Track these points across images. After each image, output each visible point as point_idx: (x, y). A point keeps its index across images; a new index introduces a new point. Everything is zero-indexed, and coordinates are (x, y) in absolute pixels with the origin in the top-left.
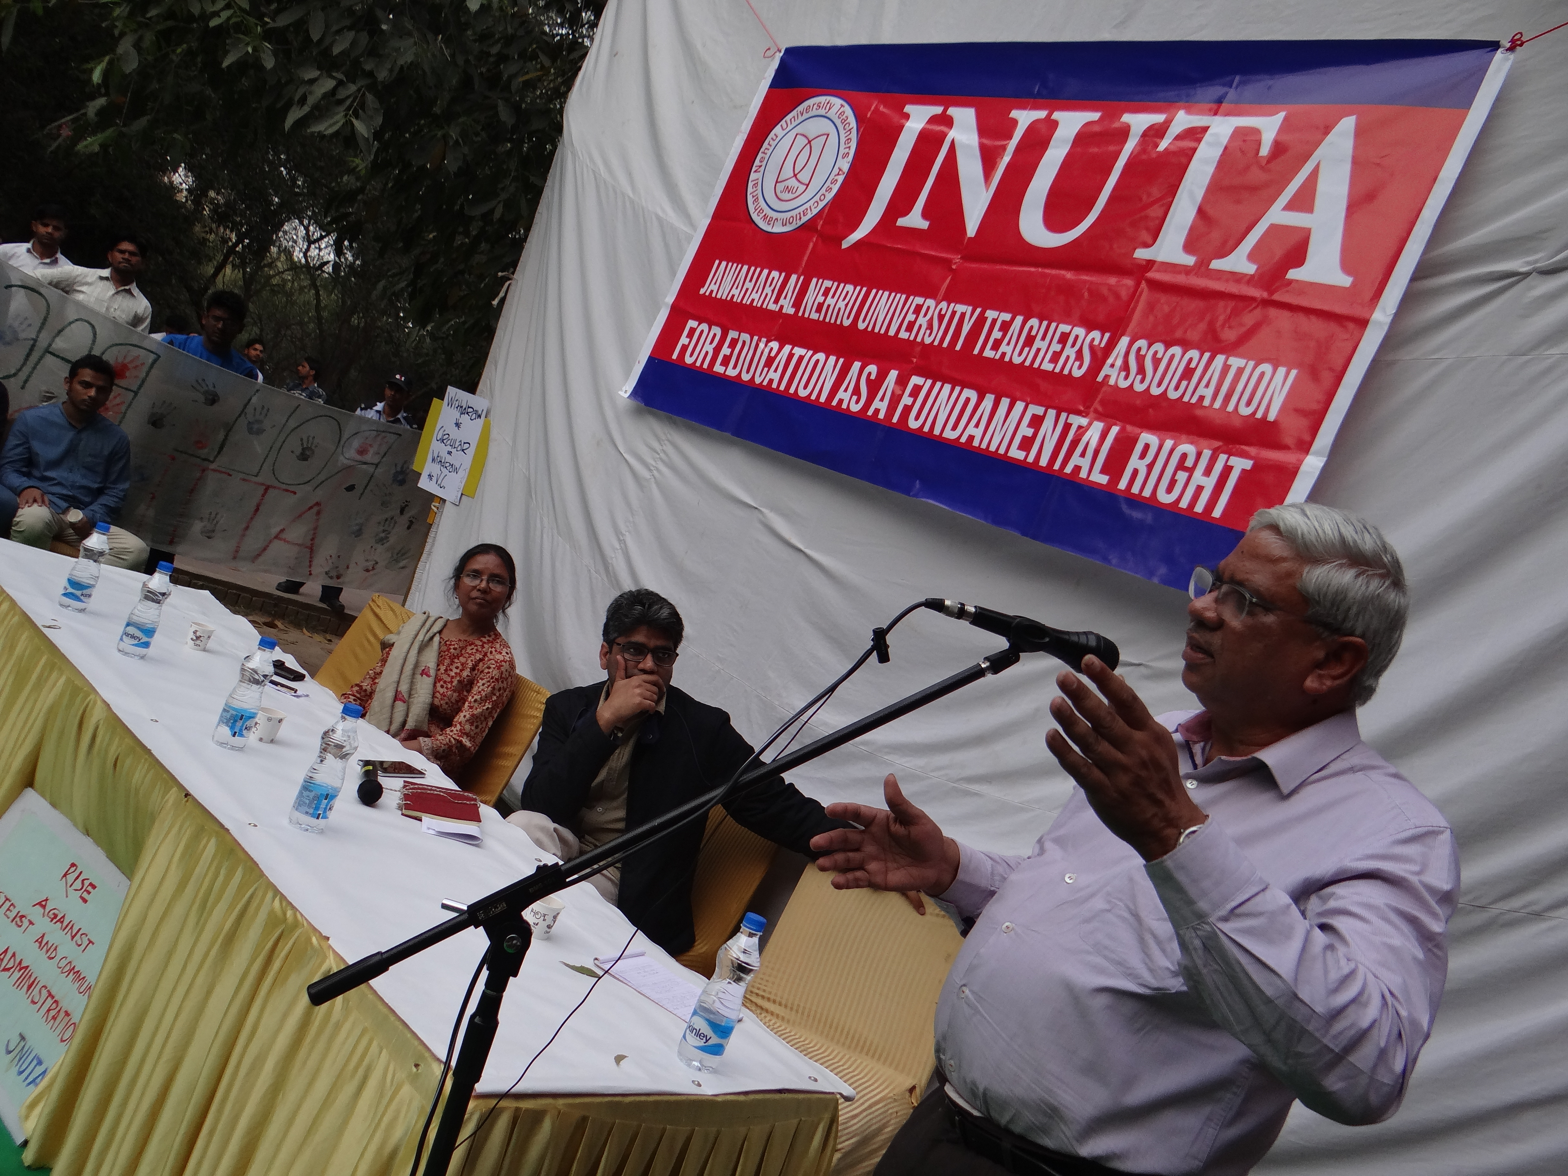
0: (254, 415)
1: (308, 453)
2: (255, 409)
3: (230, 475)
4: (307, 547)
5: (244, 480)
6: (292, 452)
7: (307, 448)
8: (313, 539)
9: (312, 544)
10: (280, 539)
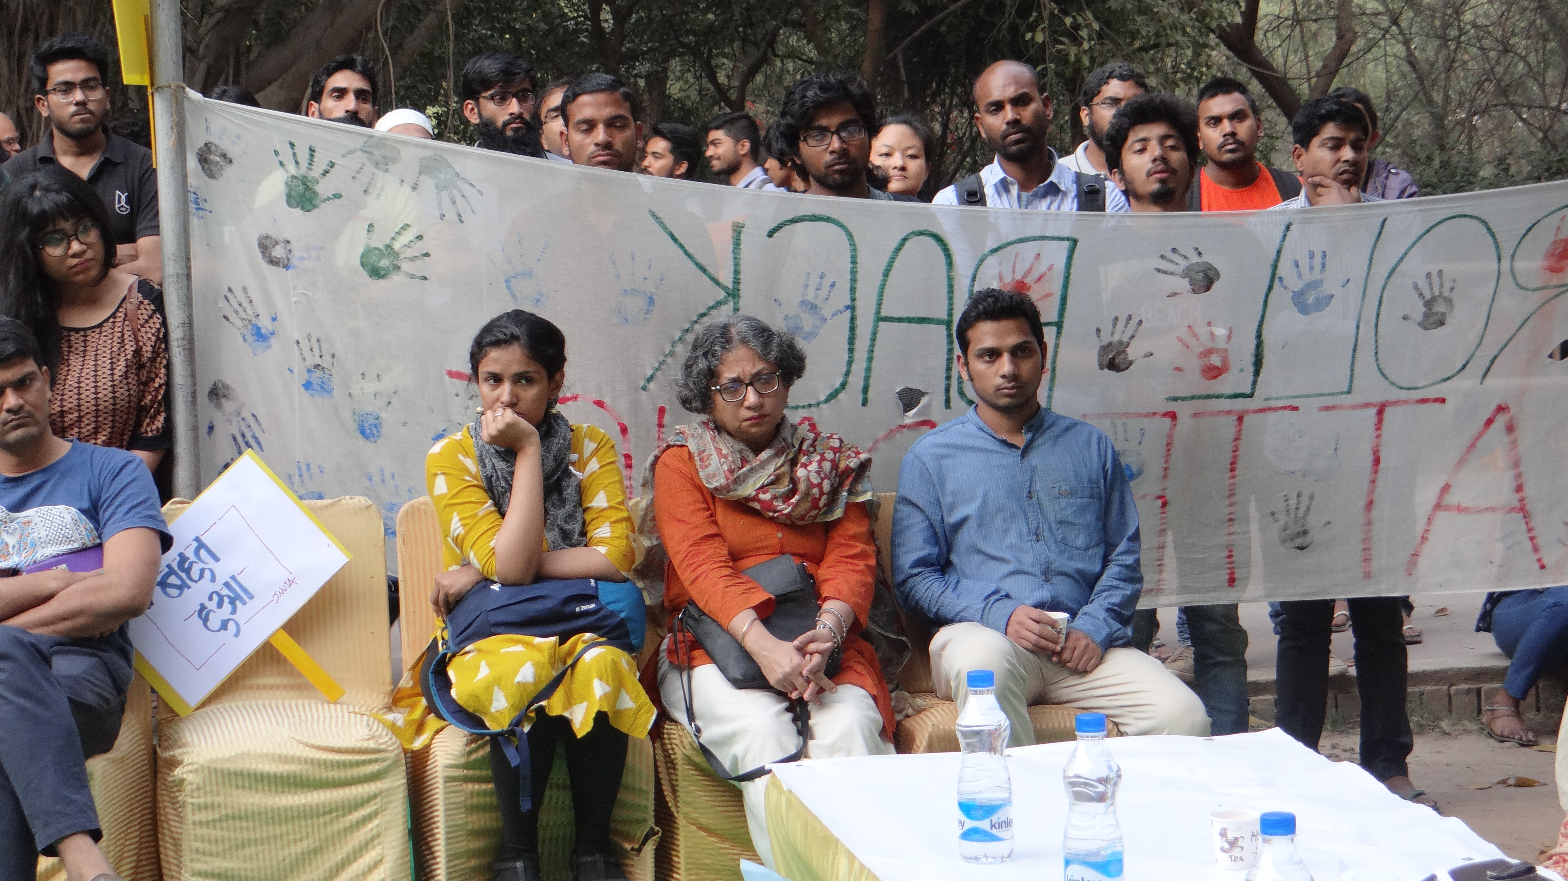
0: (1300, 276)
1: (1440, 308)
2: (1297, 264)
3: (1296, 409)
4: (1512, 510)
5: (1327, 408)
6: (1405, 318)
7: (1434, 299)
8: (1519, 489)
9: (1522, 500)
10: (1448, 508)
